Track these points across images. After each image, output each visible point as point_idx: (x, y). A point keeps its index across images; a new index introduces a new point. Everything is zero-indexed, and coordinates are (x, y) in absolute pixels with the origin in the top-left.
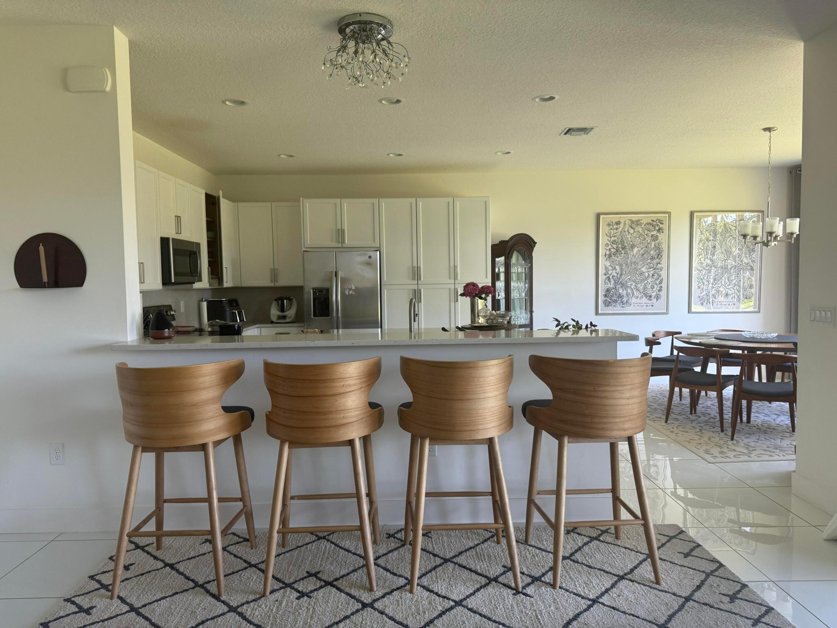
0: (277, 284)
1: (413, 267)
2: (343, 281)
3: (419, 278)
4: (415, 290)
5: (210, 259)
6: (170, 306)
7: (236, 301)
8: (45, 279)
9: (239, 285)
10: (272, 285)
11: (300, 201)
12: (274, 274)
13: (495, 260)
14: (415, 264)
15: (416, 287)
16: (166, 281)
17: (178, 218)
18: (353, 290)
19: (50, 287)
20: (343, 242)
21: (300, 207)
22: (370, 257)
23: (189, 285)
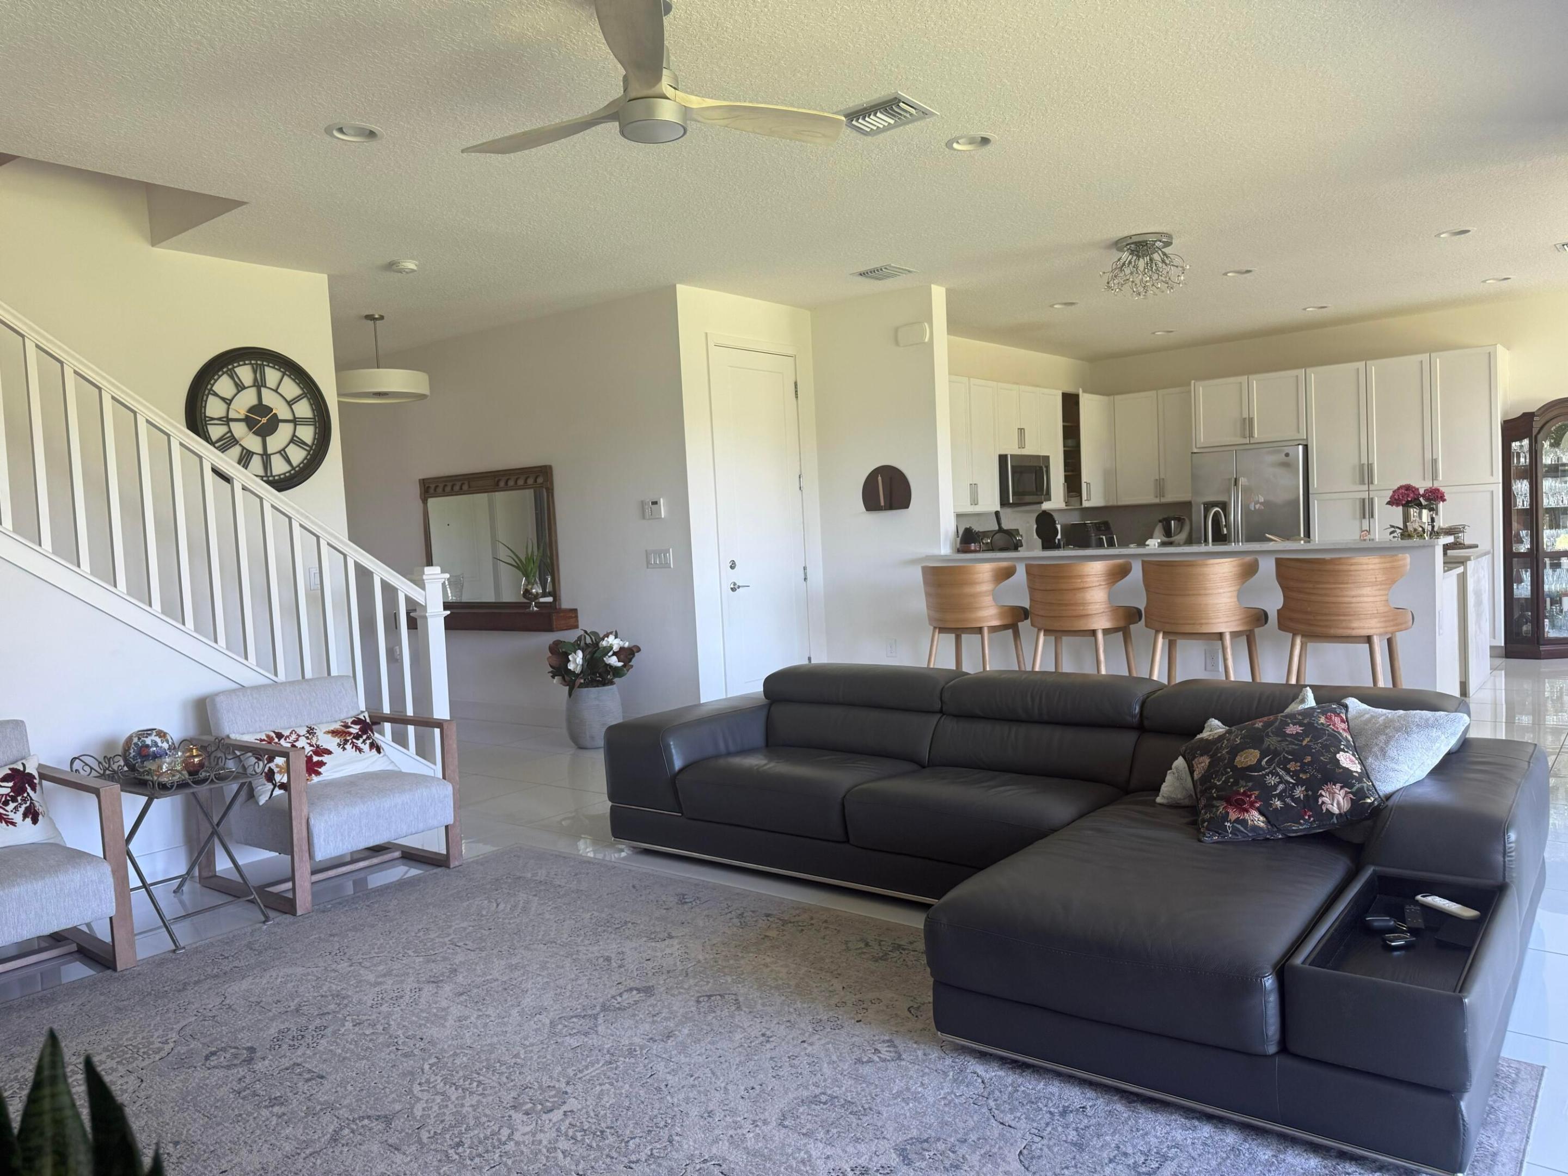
0: (1164, 500)
1: (1361, 466)
2: (1246, 490)
3: (1371, 482)
4: (1364, 500)
5: (1067, 473)
6: (1017, 530)
7: (1106, 524)
8: (882, 503)
9: (1115, 504)
10: (1157, 501)
11: (1190, 384)
12: (1160, 486)
13: (1510, 446)
14: (1364, 461)
15: (1365, 495)
16: (1004, 502)
17: (1021, 431)
18: (1261, 503)
19: (885, 510)
20: (1251, 435)
21: (1190, 391)
22: (1287, 455)
23: (1039, 505)
